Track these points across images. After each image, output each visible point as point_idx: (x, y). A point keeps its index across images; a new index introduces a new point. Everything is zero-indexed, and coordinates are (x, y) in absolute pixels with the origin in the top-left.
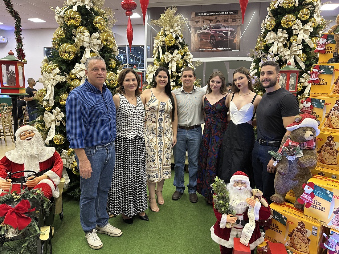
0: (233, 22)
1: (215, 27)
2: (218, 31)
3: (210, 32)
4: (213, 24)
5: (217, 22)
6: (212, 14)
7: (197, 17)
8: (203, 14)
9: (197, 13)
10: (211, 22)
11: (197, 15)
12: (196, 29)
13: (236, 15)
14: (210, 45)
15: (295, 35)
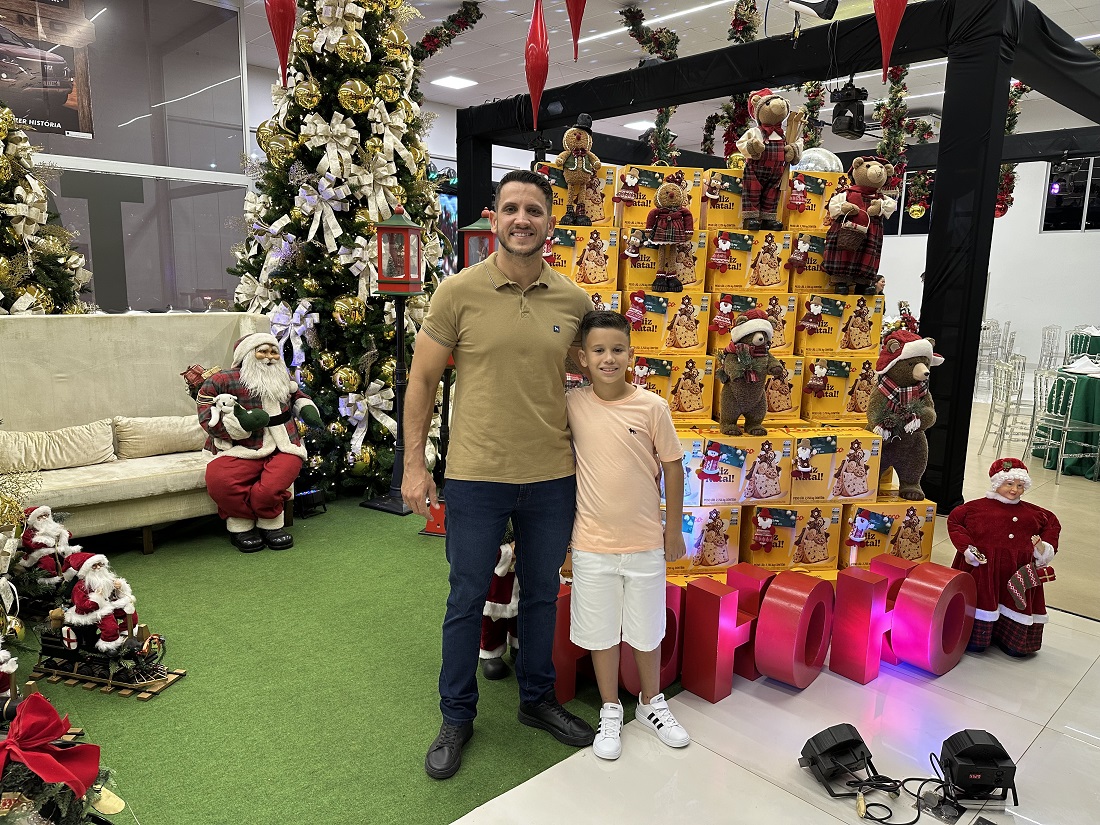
0: (54, 32)
15: (376, 135)
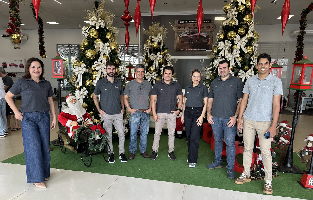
0: (207, 29)
1: (193, 32)
2: (196, 35)
3: (189, 36)
4: (192, 30)
5: (195, 28)
6: (191, 22)
7: (179, 24)
8: (184, 22)
9: (179, 21)
10: (190, 28)
11: (179, 23)
12: (179, 33)
13: (210, 23)
14: (189, 46)
15: (236, 44)
